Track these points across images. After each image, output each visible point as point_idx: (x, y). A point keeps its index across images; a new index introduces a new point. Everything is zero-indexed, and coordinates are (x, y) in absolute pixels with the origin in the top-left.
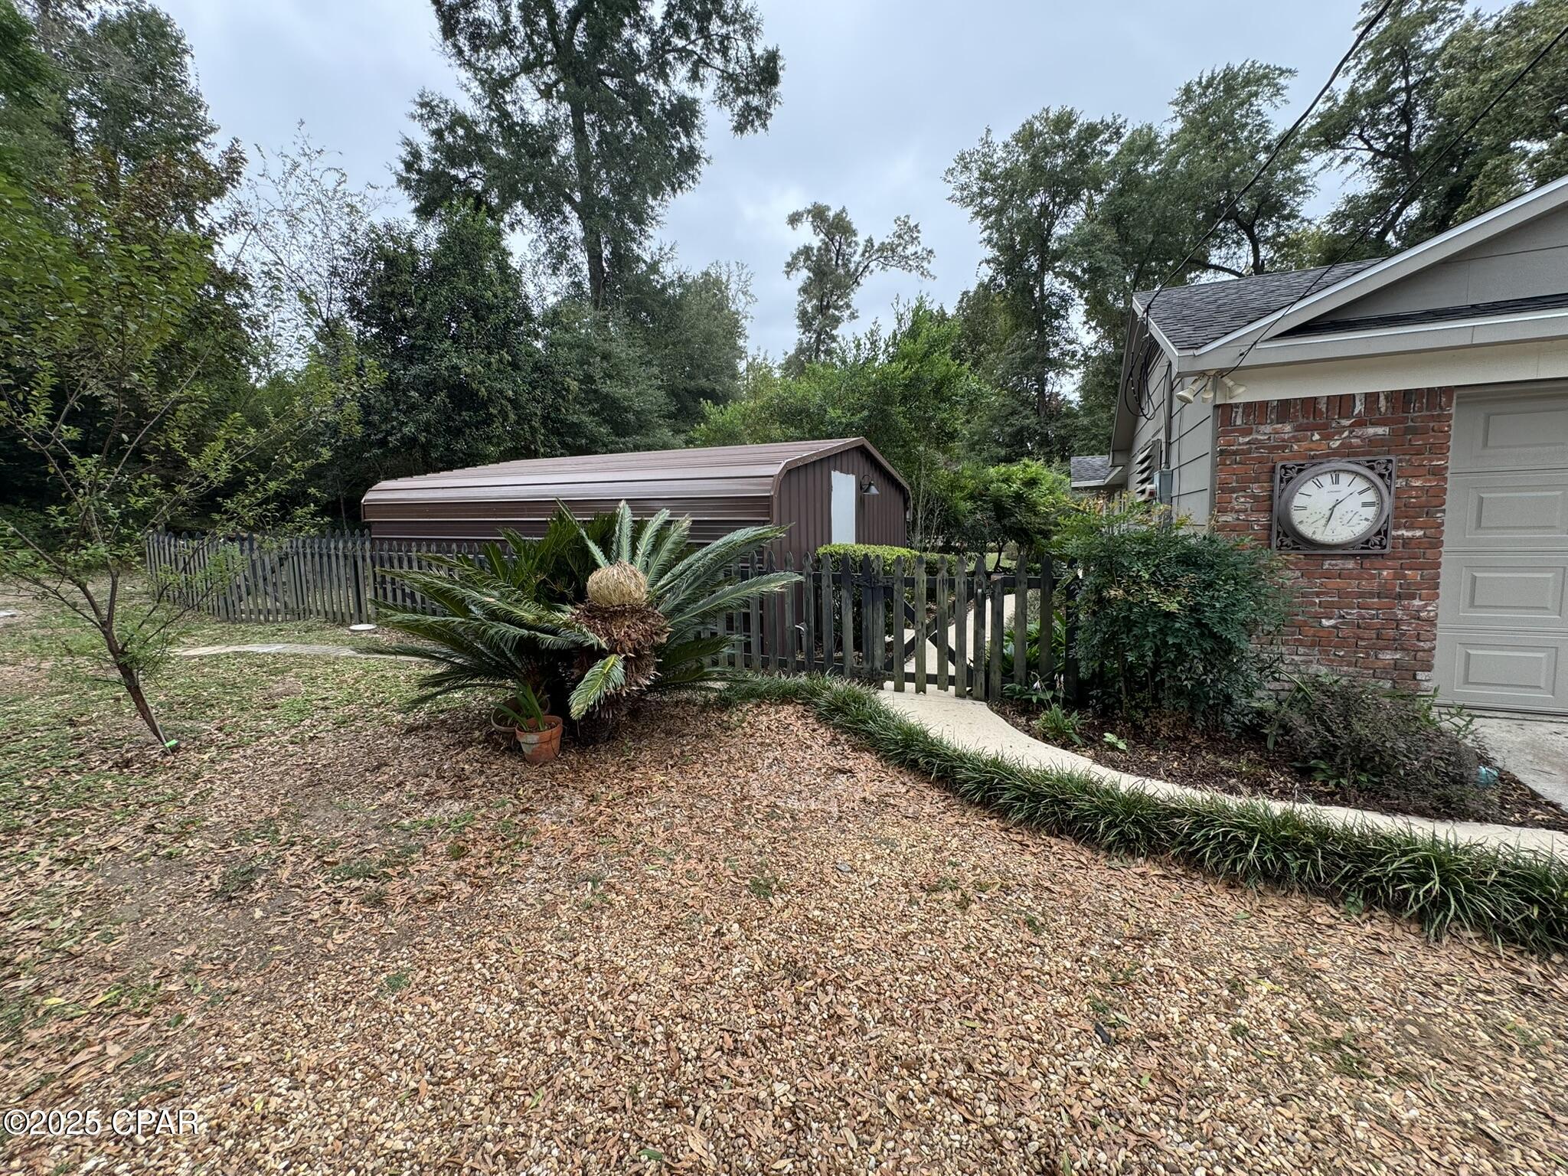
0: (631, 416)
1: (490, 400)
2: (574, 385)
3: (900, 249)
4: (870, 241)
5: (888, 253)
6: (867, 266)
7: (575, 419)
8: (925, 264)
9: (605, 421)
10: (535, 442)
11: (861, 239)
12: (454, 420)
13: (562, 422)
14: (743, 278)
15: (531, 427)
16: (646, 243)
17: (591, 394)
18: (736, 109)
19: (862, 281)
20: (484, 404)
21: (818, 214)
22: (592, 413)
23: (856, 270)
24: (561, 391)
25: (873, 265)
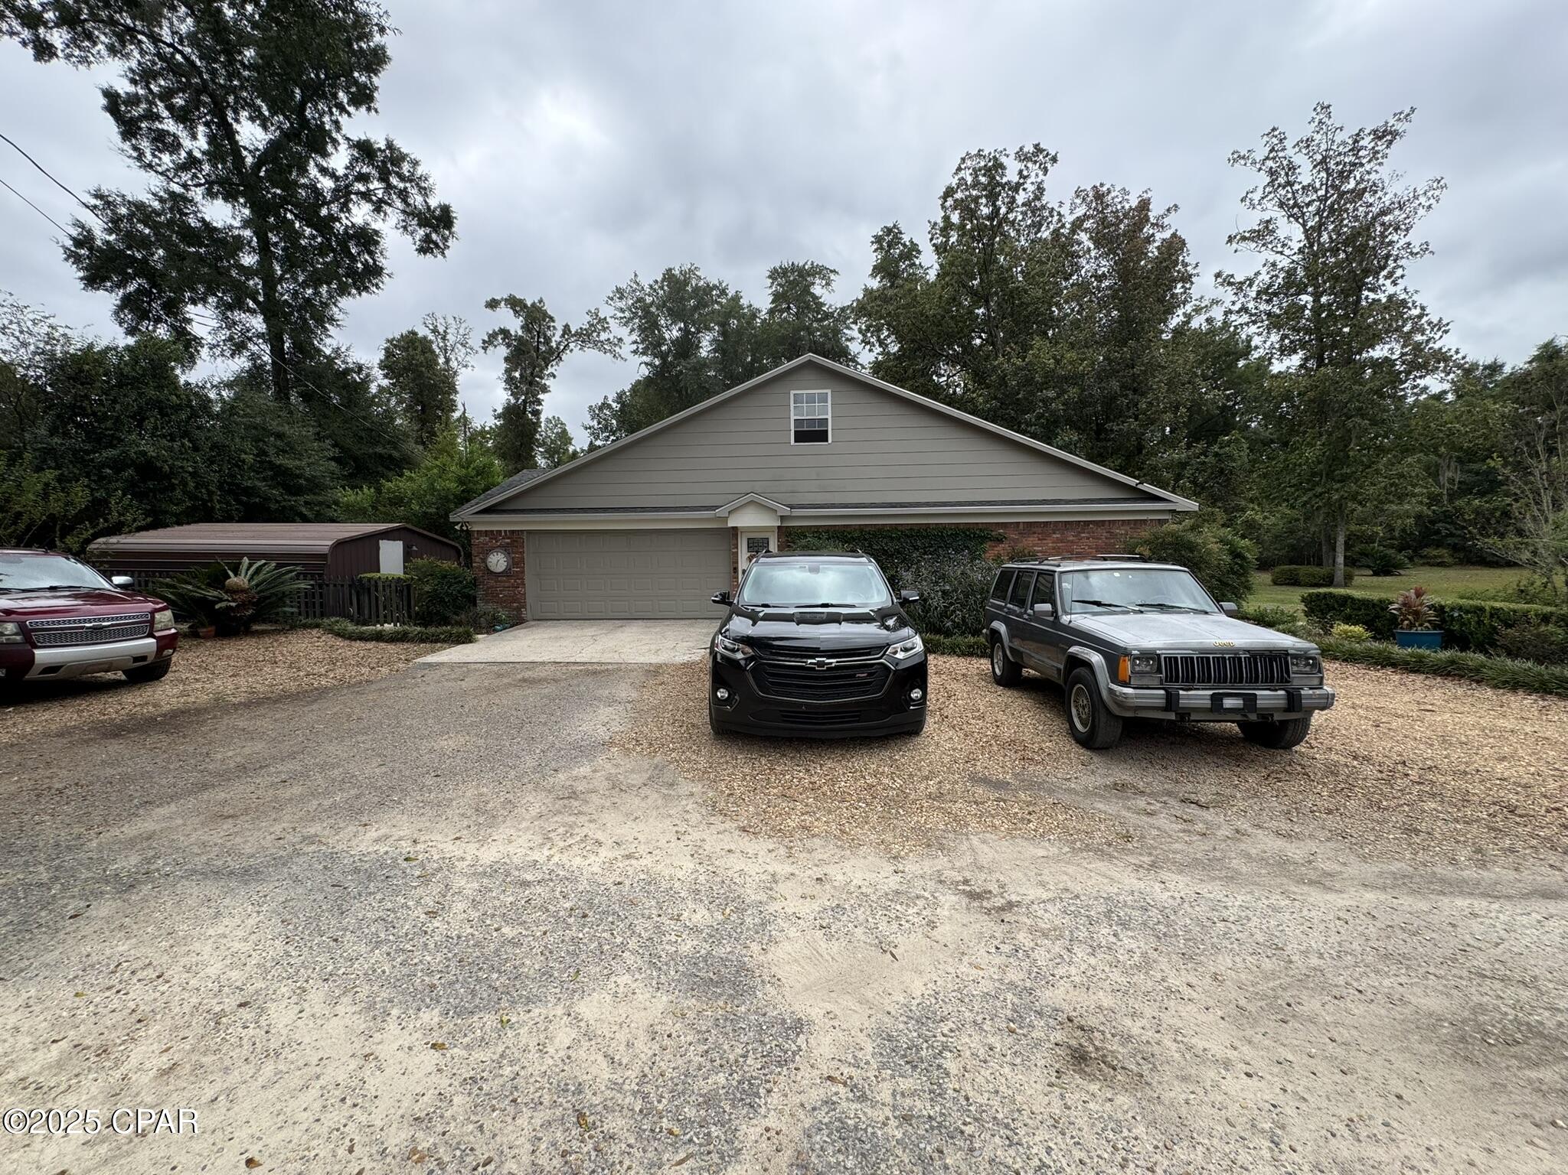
0: (302, 481)
1: (171, 473)
2: (249, 458)
3: (595, 334)
4: (566, 328)
5: (585, 337)
6: (567, 345)
7: (249, 483)
8: (617, 349)
9: (278, 484)
10: (211, 501)
11: (559, 326)
12: (139, 487)
13: (238, 486)
14: (461, 331)
15: (208, 490)
16: (328, 341)
17: (264, 464)
18: (418, 238)
19: (564, 357)
20: (167, 477)
21: (515, 304)
22: (264, 479)
23: (558, 348)
24: (239, 464)
25: (572, 345)
